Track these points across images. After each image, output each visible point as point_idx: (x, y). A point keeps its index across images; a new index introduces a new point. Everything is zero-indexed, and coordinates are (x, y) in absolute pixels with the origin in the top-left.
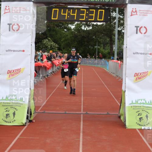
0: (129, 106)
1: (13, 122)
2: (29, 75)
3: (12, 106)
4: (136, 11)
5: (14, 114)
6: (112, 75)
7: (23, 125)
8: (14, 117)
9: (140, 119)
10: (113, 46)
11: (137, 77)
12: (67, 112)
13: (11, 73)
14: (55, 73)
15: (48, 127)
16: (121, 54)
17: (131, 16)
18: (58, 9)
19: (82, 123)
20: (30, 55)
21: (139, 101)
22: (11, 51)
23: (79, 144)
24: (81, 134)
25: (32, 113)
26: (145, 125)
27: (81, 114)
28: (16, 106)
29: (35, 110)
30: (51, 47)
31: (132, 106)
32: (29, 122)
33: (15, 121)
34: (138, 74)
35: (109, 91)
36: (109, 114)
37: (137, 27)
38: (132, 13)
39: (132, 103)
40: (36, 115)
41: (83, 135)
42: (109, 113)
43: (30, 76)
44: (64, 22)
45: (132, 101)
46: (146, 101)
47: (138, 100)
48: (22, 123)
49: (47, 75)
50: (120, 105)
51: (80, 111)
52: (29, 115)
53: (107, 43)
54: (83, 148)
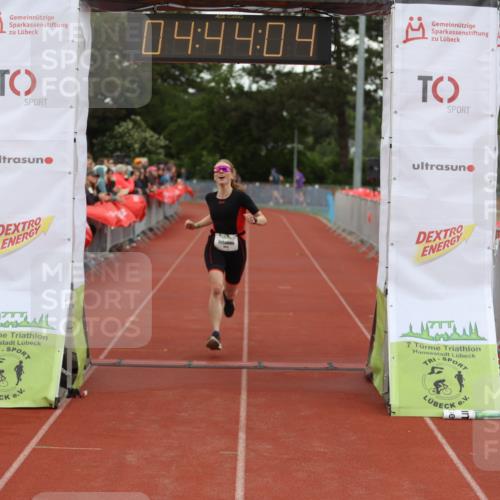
0: (398, 344)
1: (15, 396)
2: (69, 240)
3: (13, 343)
4: (421, 25)
5: (19, 370)
6: (344, 239)
7: (48, 406)
8: (19, 379)
9: (437, 384)
10: (350, 142)
11: (424, 244)
12: (195, 363)
13: (6, 234)
14: (155, 234)
15: (132, 413)
16: (376, 169)
17: (405, 42)
18: (162, 22)
19: (244, 397)
20: (70, 173)
21: (432, 327)
22: (9, 160)
23: (234, 469)
24: (242, 436)
25: (80, 364)
26: (452, 406)
27: (241, 368)
28: (27, 343)
29: (88, 356)
30: (143, 145)
31: (409, 343)
32: (68, 397)
33: (21, 392)
34: (429, 237)
35: (336, 292)
36: (336, 369)
37: (425, 79)
38: (407, 32)
39: (411, 333)
40: (93, 374)
41: (247, 439)
42: (336, 365)
43: (70, 244)
44: (186, 65)
45: (411, 328)
46: (455, 329)
47: (429, 325)
48: (46, 399)
49: (131, 241)
50: (369, 337)
51: (240, 358)
52: (69, 373)
53: (328, 134)
54: (247, 481)
